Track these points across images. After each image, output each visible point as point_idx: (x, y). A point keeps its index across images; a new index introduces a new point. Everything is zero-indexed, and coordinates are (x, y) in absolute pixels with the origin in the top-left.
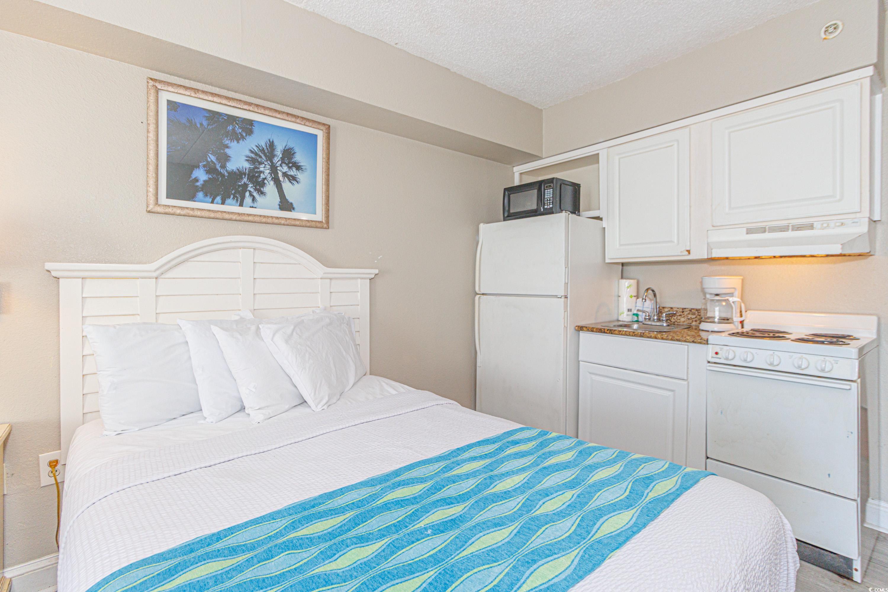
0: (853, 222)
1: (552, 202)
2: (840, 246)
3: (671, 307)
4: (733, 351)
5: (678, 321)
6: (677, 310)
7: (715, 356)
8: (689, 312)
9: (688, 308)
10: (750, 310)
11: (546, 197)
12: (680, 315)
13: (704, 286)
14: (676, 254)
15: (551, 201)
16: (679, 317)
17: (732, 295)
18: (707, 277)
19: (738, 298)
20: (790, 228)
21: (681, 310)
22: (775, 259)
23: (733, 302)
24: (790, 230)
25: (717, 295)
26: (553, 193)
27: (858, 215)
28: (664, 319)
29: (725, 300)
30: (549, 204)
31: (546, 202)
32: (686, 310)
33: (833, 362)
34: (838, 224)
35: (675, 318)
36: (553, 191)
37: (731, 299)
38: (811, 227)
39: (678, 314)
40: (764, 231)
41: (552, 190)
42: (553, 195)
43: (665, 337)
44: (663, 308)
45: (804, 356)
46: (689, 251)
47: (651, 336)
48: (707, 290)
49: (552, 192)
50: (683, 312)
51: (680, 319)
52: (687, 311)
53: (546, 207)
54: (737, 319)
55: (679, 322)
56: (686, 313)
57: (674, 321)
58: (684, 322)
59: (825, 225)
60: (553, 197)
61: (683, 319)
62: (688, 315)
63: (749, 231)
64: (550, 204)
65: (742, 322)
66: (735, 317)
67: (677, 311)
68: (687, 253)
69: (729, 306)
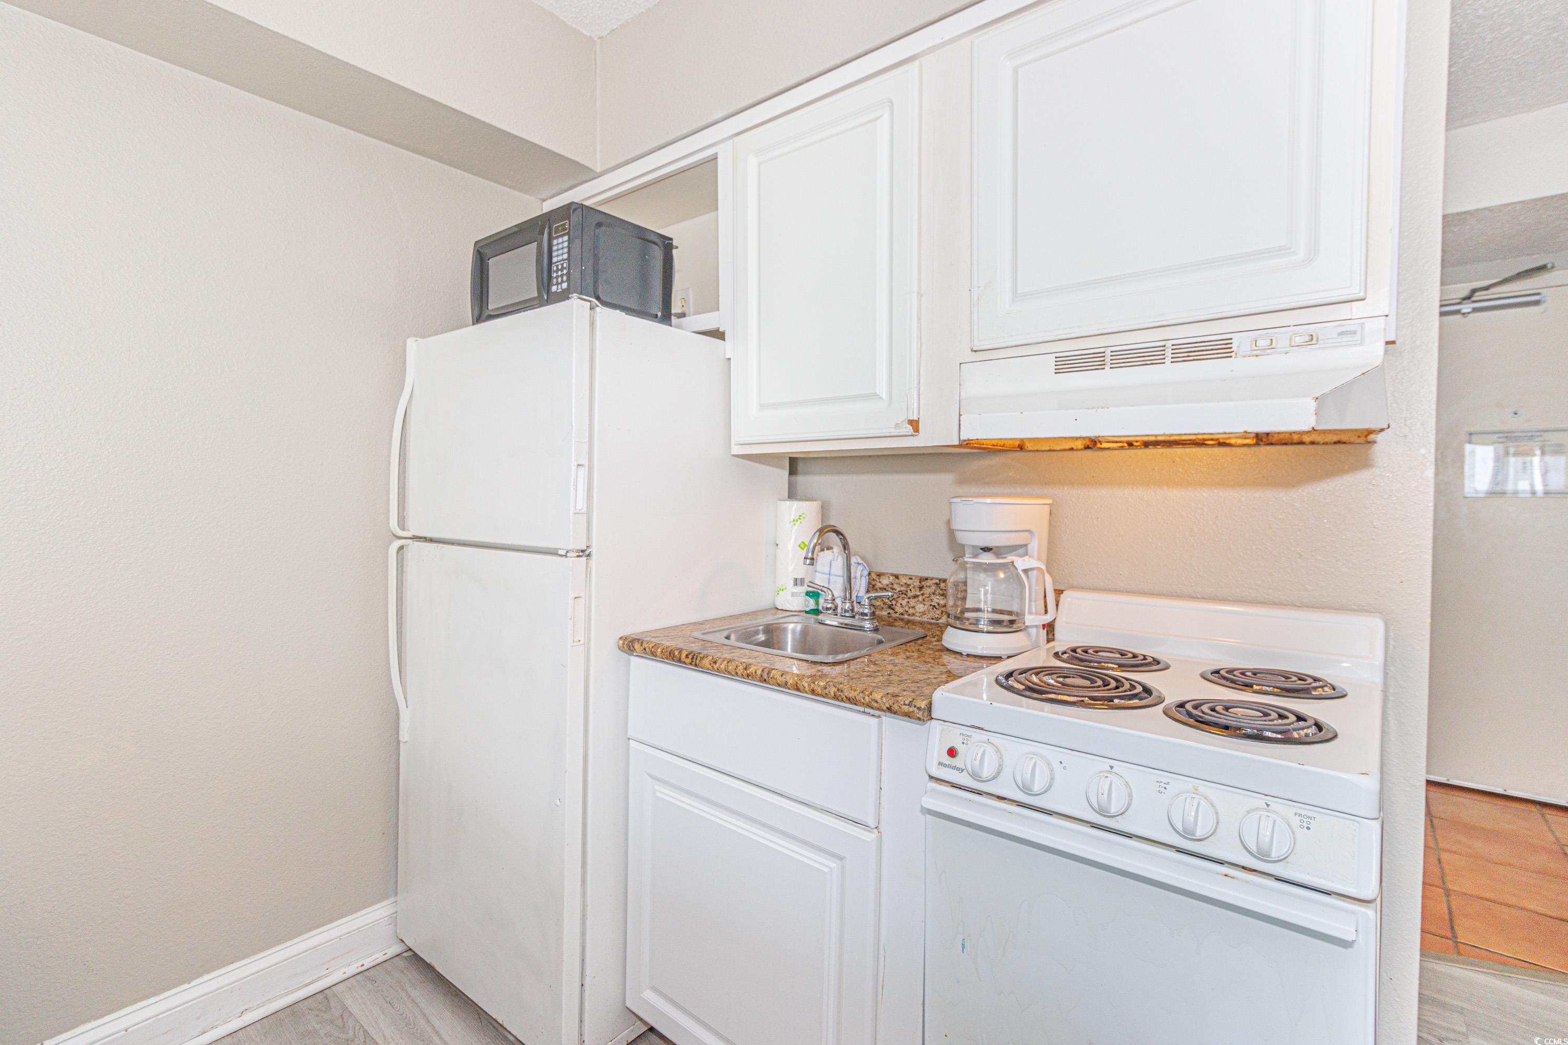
0: (1341, 334)
1: (568, 274)
2: (1313, 405)
3: (895, 572)
4: (998, 750)
5: (911, 611)
6: (909, 582)
7: (947, 760)
8: (933, 588)
9: (932, 579)
10: (1073, 587)
11: (554, 260)
12: (915, 597)
13: (955, 526)
14: (885, 432)
15: (565, 272)
16: (913, 602)
17: (1021, 549)
18: (958, 500)
19: (1039, 559)
20: (1169, 353)
21: (917, 584)
22: (1132, 452)
23: (1026, 571)
24: (1168, 360)
25: (986, 549)
26: (569, 247)
27: (1357, 309)
28: (866, 611)
29: (1003, 566)
30: (560, 280)
31: (555, 275)
32: (929, 583)
33: (1295, 821)
34: (1298, 340)
35: (904, 603)
36: (569, 241)
37: (1021, 563)
38: (1223, 349)
39: (910, 594)
40: (1101, 366)
41: (566, 238)
42: (569, 252)
43: (819, 690)
44: (879, 575)
45: (1204, 788)
46: (915, 424)
47: (786, 683)
48: (962, 538)
49: (566, 244)
50: (921, 588)
51: (914, 607)
52: (930, 587)
53: (554, 288)
54: (1034, 619)
55: (913, 614)
56: (927, 591)
57: (901, 610)
58: (924, 613)
59: (1262, 343)
60: (568, 259)
61: (920, 608)
62: (933, 597)
63: (1065, 365)
64: (562, 281)
65: (1050, 628)
66: (1030, 613)
67: (908, 585)
68: (909, 429)
69: (1015, 578)
